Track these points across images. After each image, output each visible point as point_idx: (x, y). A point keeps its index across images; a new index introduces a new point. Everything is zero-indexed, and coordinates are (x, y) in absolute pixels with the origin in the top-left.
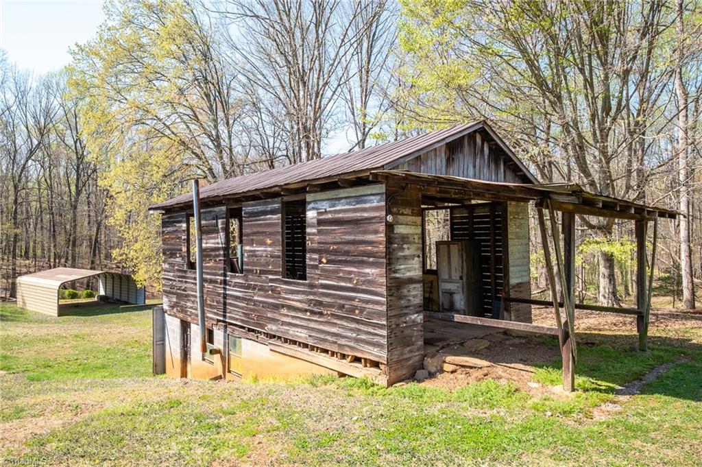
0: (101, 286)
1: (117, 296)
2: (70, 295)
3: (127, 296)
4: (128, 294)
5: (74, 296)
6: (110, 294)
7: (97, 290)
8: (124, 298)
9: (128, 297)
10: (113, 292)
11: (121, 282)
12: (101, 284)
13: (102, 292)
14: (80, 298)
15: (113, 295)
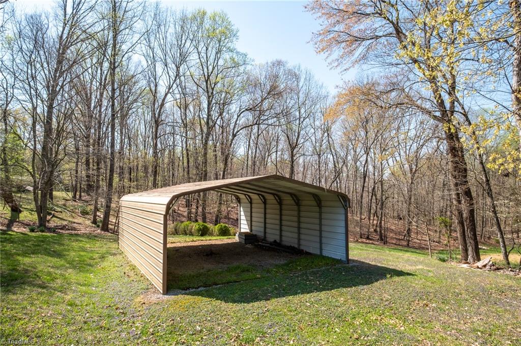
0: (243, 217)
1: (273, 236)
2: (199, 230)
3: (296, 235)
4: (299, 233)
5: (204, 232)
6: (258, 230)
7: (236, 222)
8: (289, 239)
9: (299, 239)
10: (265, 228)
11: (281, 210)
12: (242, 213)
13: (245, 228)
14: (211, 234)
15: (265, 233)
